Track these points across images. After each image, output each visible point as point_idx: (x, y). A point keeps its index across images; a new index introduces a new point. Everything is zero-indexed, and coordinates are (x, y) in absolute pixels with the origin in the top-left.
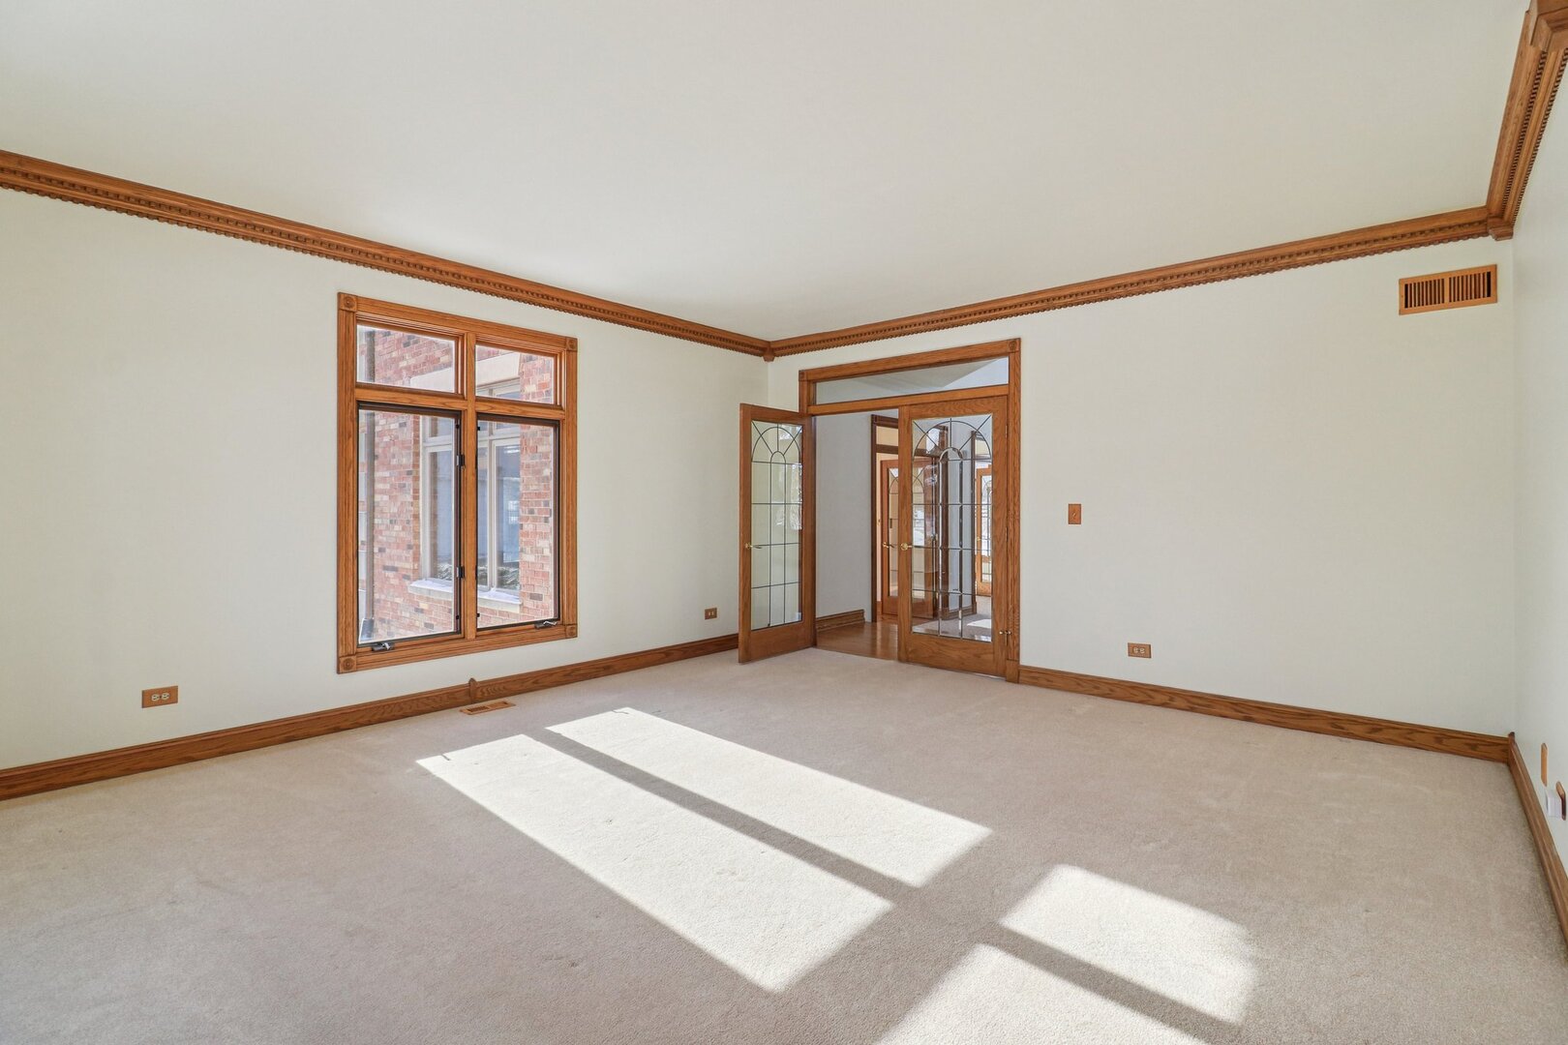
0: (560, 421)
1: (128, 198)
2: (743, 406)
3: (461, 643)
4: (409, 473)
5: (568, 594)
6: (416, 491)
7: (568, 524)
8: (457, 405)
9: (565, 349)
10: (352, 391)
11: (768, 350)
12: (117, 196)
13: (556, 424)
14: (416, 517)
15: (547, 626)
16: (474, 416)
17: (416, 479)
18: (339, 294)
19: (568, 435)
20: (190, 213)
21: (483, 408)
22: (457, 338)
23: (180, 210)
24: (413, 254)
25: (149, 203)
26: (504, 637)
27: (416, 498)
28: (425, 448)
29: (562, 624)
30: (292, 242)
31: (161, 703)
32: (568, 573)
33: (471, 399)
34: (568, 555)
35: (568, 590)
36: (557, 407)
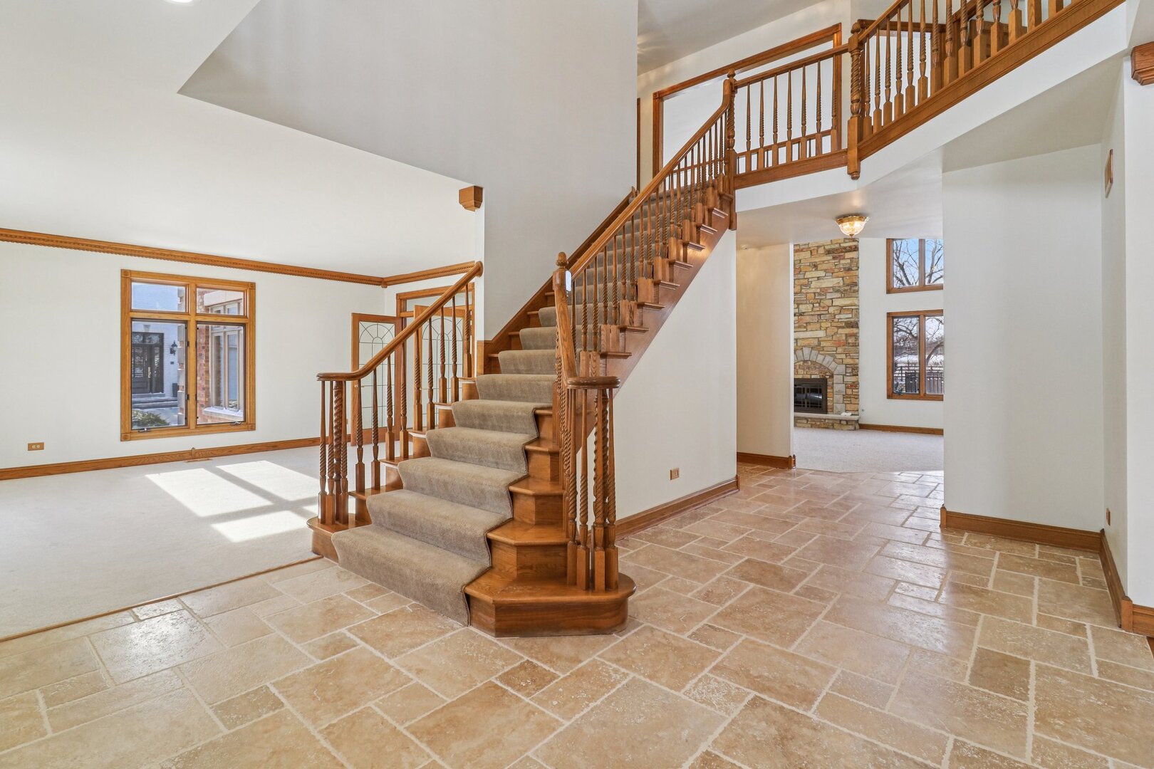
0: (247, 324)
1: (20, 237)
2: (354, 315)
3: (187, 431)
4: (203, 347)
5: (250, 409)
6: (207, 358)
7: (250, 374)
8: (185, 318)
9: (251, 287)
10: (128, 313)
11: (383, 282)
12: (16, 237)
13: (244, 325)
14: (207, 372)
15: (237, 425)
16: (194, 322)
17: (207, 351)
18: (122, 270)
19: (250, 330)
20: (48, 240)
21: (199, 319)
22: (185, 286)
23: (43, 240)
24: (159, 249)
25: (30, 238)
26: (211, 429)
27: (207, 361)
28: (212, 333)
29: (248, 424)
30: (97, 249)
31: (37, 449)
32: (250, 399)
33: (193, 315)
34: (250, 389)
35: (250, 406)
36: (245, 317)
